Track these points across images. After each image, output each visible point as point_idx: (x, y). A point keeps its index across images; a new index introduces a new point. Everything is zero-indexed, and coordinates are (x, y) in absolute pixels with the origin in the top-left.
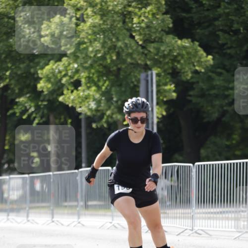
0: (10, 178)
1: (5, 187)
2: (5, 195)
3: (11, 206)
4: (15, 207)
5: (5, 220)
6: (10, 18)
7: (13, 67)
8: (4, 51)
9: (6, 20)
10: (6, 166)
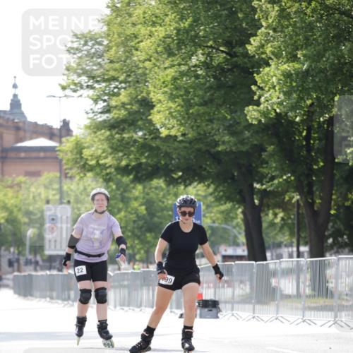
0: (339, 259)
1: (330, 272)
2: (331, 285)
3: (339, 302)
4: (344, 303)
5: (332, 322)
6: (342, 13)
7: (346, 89)
8: (333, 64)
9: (337, 16)
10: (330, 241)
